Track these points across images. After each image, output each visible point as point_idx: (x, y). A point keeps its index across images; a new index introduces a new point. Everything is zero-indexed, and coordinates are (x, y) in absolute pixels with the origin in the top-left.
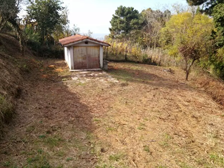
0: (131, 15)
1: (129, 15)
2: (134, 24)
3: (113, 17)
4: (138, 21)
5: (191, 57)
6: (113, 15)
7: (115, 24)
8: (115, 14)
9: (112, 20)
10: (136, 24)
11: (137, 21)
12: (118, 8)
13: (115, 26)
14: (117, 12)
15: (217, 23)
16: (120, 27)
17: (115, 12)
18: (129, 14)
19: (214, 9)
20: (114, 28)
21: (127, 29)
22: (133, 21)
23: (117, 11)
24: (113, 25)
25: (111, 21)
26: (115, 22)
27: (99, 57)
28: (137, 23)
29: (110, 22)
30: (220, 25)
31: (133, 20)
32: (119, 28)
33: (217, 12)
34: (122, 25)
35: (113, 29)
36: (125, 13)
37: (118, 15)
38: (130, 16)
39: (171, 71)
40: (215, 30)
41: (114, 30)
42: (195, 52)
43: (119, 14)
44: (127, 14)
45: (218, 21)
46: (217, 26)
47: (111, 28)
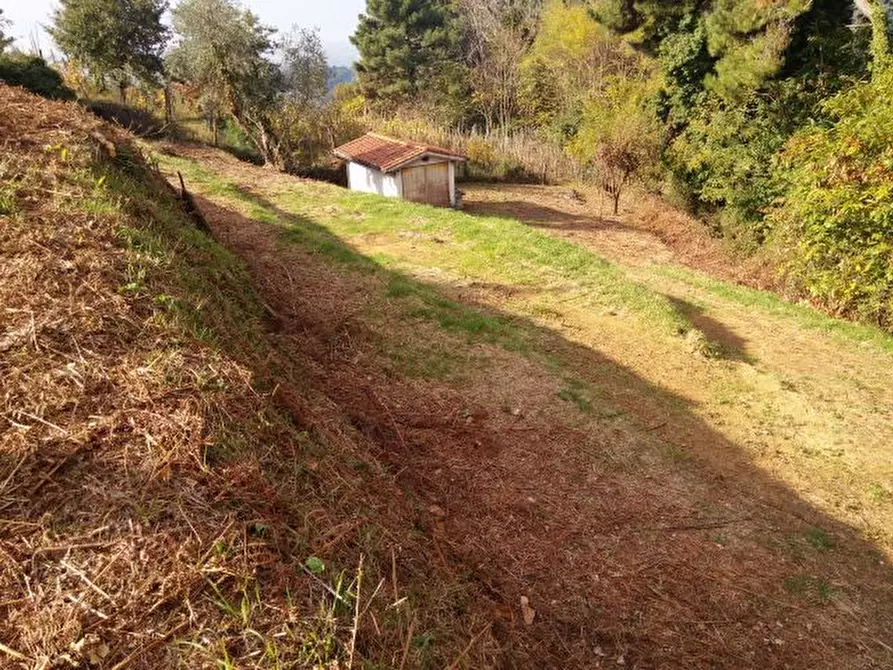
0: (421, 15)
1: (414, 17)
2: (433, 45)
3: (359, 22)
4: (447, 34)
5: (622, 166)
6: (361, 16)
7: (373, 48)
8: (368, 13)
9: (357, 33)
10: (440, 45)
11: (442, 35)
13: (376, 56)
14: (375, 7)
15: (669, 78)
16: (392, 61)
17: (366, 6)
18: (414, 14)
19: (661, 48)
20: (372, 64)
21: (414, 62)
22: (431, 35)
23: (374, 5)
24: (367, 54)
25: (353, 35)
26: (371, 41)
27: (447, 185)
28: (443, 43)
29: (353, 41)
30: (675, 82)
31: (429, 31)
32: (389, 62)
33: (667, 53)
34: (396, 52)
35: (369, 67)
36: (402, 10)
37: (379, 17)
38: (418, 19)
39: (577, 196)
40: (668, 91)
41: (375, 70)
42: (629, 156)
43: (382, 11)
44: (409, 12)
45: (671, 74)
46: (670, 84)
47: (358, 61)
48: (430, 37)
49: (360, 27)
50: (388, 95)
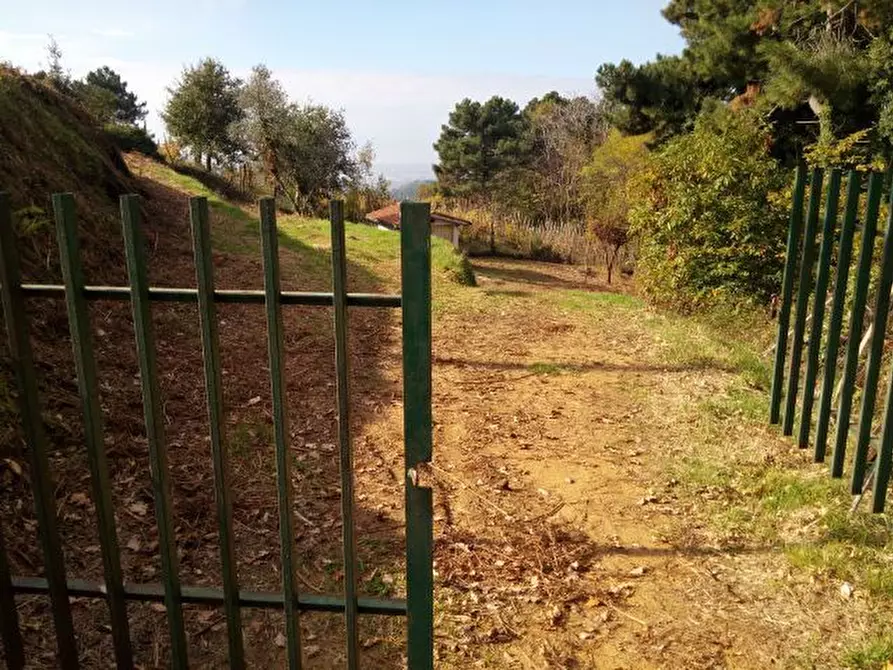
1: (490, 128)
2: (505, 153)
3: (442, 131)
4: (517, 144)
6: (444, 127)
7: (450, 153)
8: (450, 123)
9: (439, 141)
10: (511, 153)
11: (514, 144)
12: (458, 107)
13: (452, 159)
14: (455, 118)
16: (465, 164)
17: (448, 118)
18: (490, 125)
20: (448, 166)
21: (487, 168)
22: (503, 144)
24: (444, 157)
25: (436, 143)
26: (449, 147)
28: (514, 151)
29: (436, 147)
31: (501, 141)
32: (463, 165)
34: (470, 157)
35: (445, 168)
36: (479, 122)
37: (460, 127)
38: (493, 130)
41: (450, 171)
43: (461, 123)
44: (486, 124)
47: (438, 164)
48: (503, 146)
49: (442, 136)
50: (460, 193)
